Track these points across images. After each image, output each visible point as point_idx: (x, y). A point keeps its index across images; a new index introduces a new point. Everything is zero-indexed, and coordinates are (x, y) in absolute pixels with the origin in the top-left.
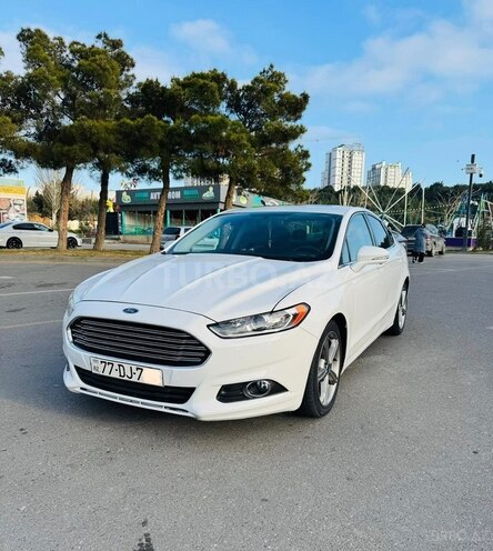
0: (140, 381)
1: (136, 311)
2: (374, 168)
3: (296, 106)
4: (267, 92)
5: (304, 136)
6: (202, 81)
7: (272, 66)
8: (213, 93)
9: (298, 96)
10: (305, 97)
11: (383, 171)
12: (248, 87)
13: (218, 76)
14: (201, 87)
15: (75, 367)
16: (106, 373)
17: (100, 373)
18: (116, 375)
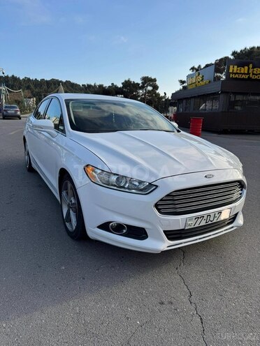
0: (217, 221)
15: (164, 231)
16: (197, 226)
17: (192, 227)
18: (203, 223)
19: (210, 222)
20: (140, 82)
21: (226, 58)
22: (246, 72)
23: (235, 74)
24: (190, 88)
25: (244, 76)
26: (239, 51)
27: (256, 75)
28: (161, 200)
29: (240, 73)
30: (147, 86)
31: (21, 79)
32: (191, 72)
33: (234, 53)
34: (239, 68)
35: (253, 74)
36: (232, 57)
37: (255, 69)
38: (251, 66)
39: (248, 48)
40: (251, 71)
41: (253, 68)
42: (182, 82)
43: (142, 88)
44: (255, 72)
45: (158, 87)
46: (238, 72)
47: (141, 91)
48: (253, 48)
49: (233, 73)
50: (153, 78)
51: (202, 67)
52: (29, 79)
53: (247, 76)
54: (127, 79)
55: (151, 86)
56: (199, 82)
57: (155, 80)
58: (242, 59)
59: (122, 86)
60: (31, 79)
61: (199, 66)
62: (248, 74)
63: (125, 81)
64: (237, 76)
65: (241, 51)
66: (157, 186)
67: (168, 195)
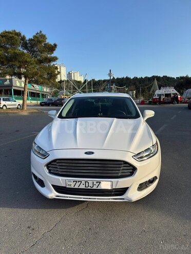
0: (98, 188)
1: (93, 153)
2: (69, 73)
3: (52, 48)
4: (40, 42)
5: (57, 61)
6: (11, 35)
7: (41, 32)
8: (16, 40)
9: (52, 44)
10: (55, 45)
11: (73, 74)
12: (31, 39)
13: (17, 33)
14: (11, 37)
15: (53, 185)
17: (72, 187)
18: (83, 187)
31: (132, 78)
52: (137, 78)
60: (138, 77)
66: (49, 154)
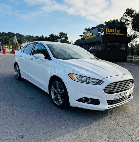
15: (107, 101)
16: (119, 98)
17: (117, 99)
18: (121, 97)
19: (123, 97)
20: (59, 35)
21: (102, 25)
22: (113, 32)
23: (109, 32)
24: (86, 39)
25: (112, 34)
26: (108, 21)
27: (118, 33)
28: (106, 87)
29: (111, 32)
30: (62, 37)
32: (85, 31)
33: (106, 22)
34: (110, 30)
35: (117, 33)
36: (105, 24)
37: (117, 30)
38: (115, 29)
39: (112, 20)
40: (116, 31)
41: (116, 30)
42: (81, 36)
43: (60, 38)
44: (117, 32)
45: (68, 38)
46: (110, 31)
47: (59, 40)
48: (114, 20)
49: (107, 32)
50: (65, 33)
51: (90, 29)
53: (114, 34)
54: (52, 34)
55: (64, 37)
56: (90, 36)
57: (66, 34)
58: (110, 25)
59: (49, 37)
61: (89, 28)
62: (114, 32)
63: (51, 34)
64: (109, 33)
65: (109, 21)
66: (104, 81)
67: (108, 85)
